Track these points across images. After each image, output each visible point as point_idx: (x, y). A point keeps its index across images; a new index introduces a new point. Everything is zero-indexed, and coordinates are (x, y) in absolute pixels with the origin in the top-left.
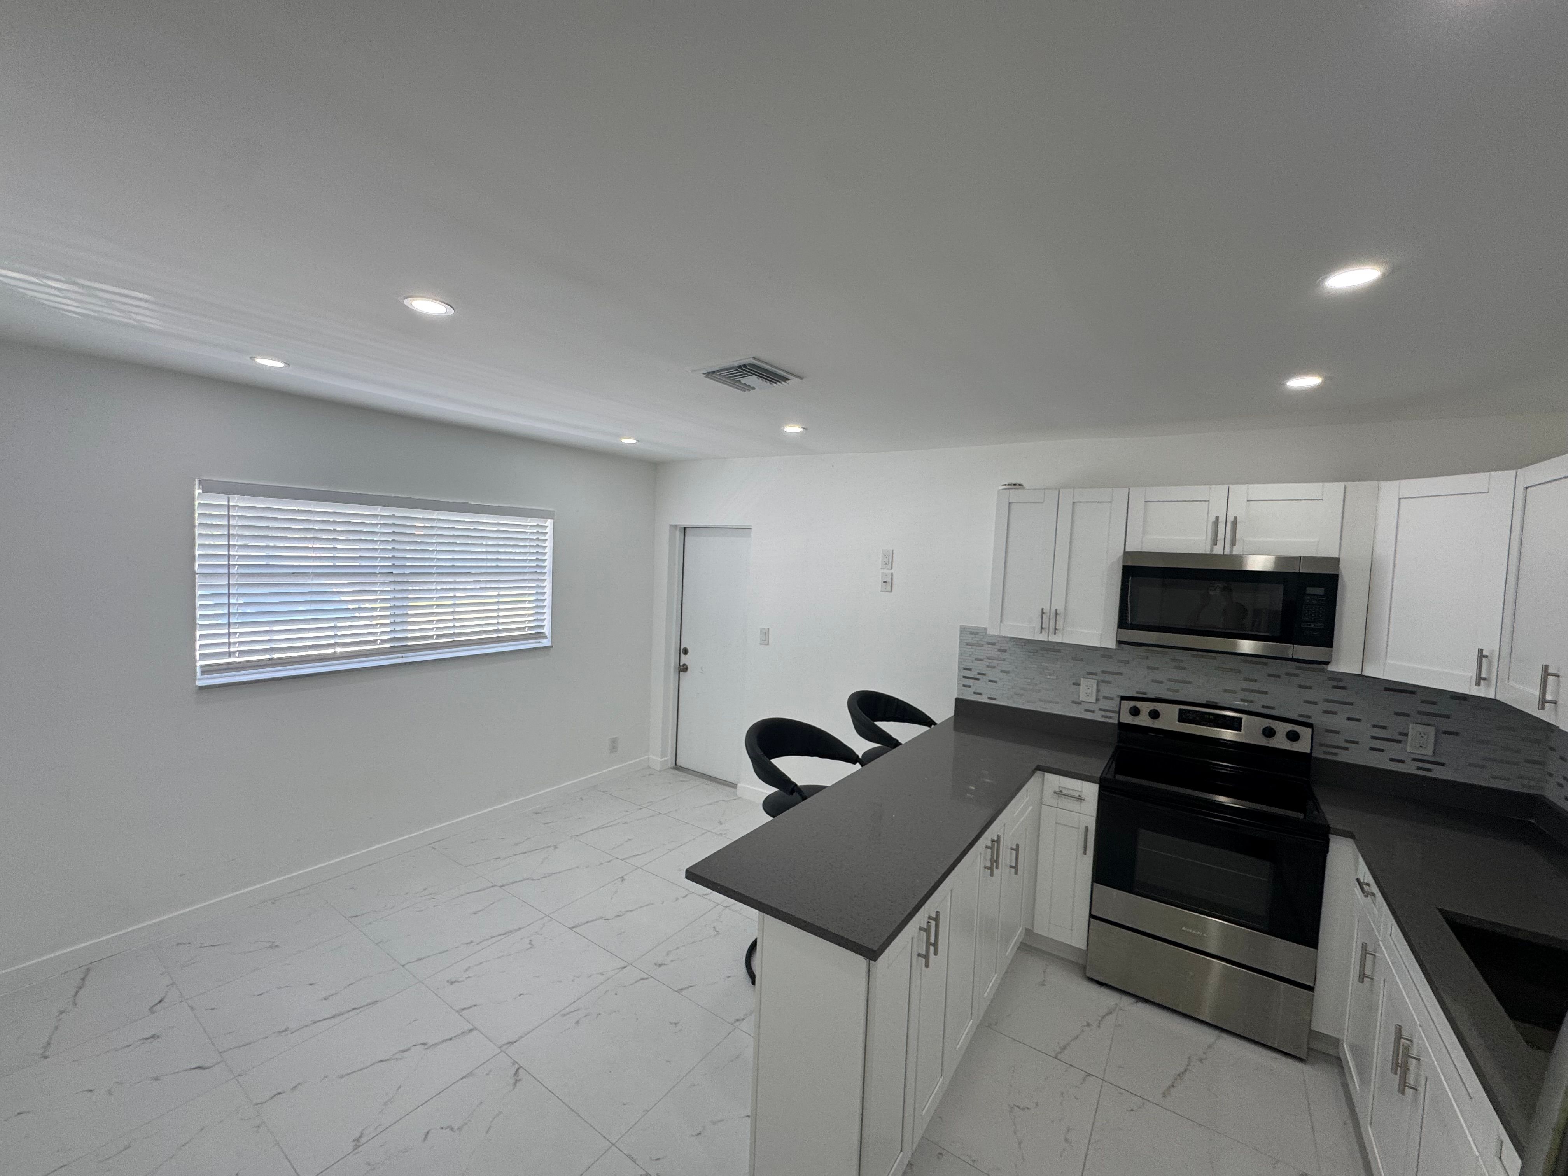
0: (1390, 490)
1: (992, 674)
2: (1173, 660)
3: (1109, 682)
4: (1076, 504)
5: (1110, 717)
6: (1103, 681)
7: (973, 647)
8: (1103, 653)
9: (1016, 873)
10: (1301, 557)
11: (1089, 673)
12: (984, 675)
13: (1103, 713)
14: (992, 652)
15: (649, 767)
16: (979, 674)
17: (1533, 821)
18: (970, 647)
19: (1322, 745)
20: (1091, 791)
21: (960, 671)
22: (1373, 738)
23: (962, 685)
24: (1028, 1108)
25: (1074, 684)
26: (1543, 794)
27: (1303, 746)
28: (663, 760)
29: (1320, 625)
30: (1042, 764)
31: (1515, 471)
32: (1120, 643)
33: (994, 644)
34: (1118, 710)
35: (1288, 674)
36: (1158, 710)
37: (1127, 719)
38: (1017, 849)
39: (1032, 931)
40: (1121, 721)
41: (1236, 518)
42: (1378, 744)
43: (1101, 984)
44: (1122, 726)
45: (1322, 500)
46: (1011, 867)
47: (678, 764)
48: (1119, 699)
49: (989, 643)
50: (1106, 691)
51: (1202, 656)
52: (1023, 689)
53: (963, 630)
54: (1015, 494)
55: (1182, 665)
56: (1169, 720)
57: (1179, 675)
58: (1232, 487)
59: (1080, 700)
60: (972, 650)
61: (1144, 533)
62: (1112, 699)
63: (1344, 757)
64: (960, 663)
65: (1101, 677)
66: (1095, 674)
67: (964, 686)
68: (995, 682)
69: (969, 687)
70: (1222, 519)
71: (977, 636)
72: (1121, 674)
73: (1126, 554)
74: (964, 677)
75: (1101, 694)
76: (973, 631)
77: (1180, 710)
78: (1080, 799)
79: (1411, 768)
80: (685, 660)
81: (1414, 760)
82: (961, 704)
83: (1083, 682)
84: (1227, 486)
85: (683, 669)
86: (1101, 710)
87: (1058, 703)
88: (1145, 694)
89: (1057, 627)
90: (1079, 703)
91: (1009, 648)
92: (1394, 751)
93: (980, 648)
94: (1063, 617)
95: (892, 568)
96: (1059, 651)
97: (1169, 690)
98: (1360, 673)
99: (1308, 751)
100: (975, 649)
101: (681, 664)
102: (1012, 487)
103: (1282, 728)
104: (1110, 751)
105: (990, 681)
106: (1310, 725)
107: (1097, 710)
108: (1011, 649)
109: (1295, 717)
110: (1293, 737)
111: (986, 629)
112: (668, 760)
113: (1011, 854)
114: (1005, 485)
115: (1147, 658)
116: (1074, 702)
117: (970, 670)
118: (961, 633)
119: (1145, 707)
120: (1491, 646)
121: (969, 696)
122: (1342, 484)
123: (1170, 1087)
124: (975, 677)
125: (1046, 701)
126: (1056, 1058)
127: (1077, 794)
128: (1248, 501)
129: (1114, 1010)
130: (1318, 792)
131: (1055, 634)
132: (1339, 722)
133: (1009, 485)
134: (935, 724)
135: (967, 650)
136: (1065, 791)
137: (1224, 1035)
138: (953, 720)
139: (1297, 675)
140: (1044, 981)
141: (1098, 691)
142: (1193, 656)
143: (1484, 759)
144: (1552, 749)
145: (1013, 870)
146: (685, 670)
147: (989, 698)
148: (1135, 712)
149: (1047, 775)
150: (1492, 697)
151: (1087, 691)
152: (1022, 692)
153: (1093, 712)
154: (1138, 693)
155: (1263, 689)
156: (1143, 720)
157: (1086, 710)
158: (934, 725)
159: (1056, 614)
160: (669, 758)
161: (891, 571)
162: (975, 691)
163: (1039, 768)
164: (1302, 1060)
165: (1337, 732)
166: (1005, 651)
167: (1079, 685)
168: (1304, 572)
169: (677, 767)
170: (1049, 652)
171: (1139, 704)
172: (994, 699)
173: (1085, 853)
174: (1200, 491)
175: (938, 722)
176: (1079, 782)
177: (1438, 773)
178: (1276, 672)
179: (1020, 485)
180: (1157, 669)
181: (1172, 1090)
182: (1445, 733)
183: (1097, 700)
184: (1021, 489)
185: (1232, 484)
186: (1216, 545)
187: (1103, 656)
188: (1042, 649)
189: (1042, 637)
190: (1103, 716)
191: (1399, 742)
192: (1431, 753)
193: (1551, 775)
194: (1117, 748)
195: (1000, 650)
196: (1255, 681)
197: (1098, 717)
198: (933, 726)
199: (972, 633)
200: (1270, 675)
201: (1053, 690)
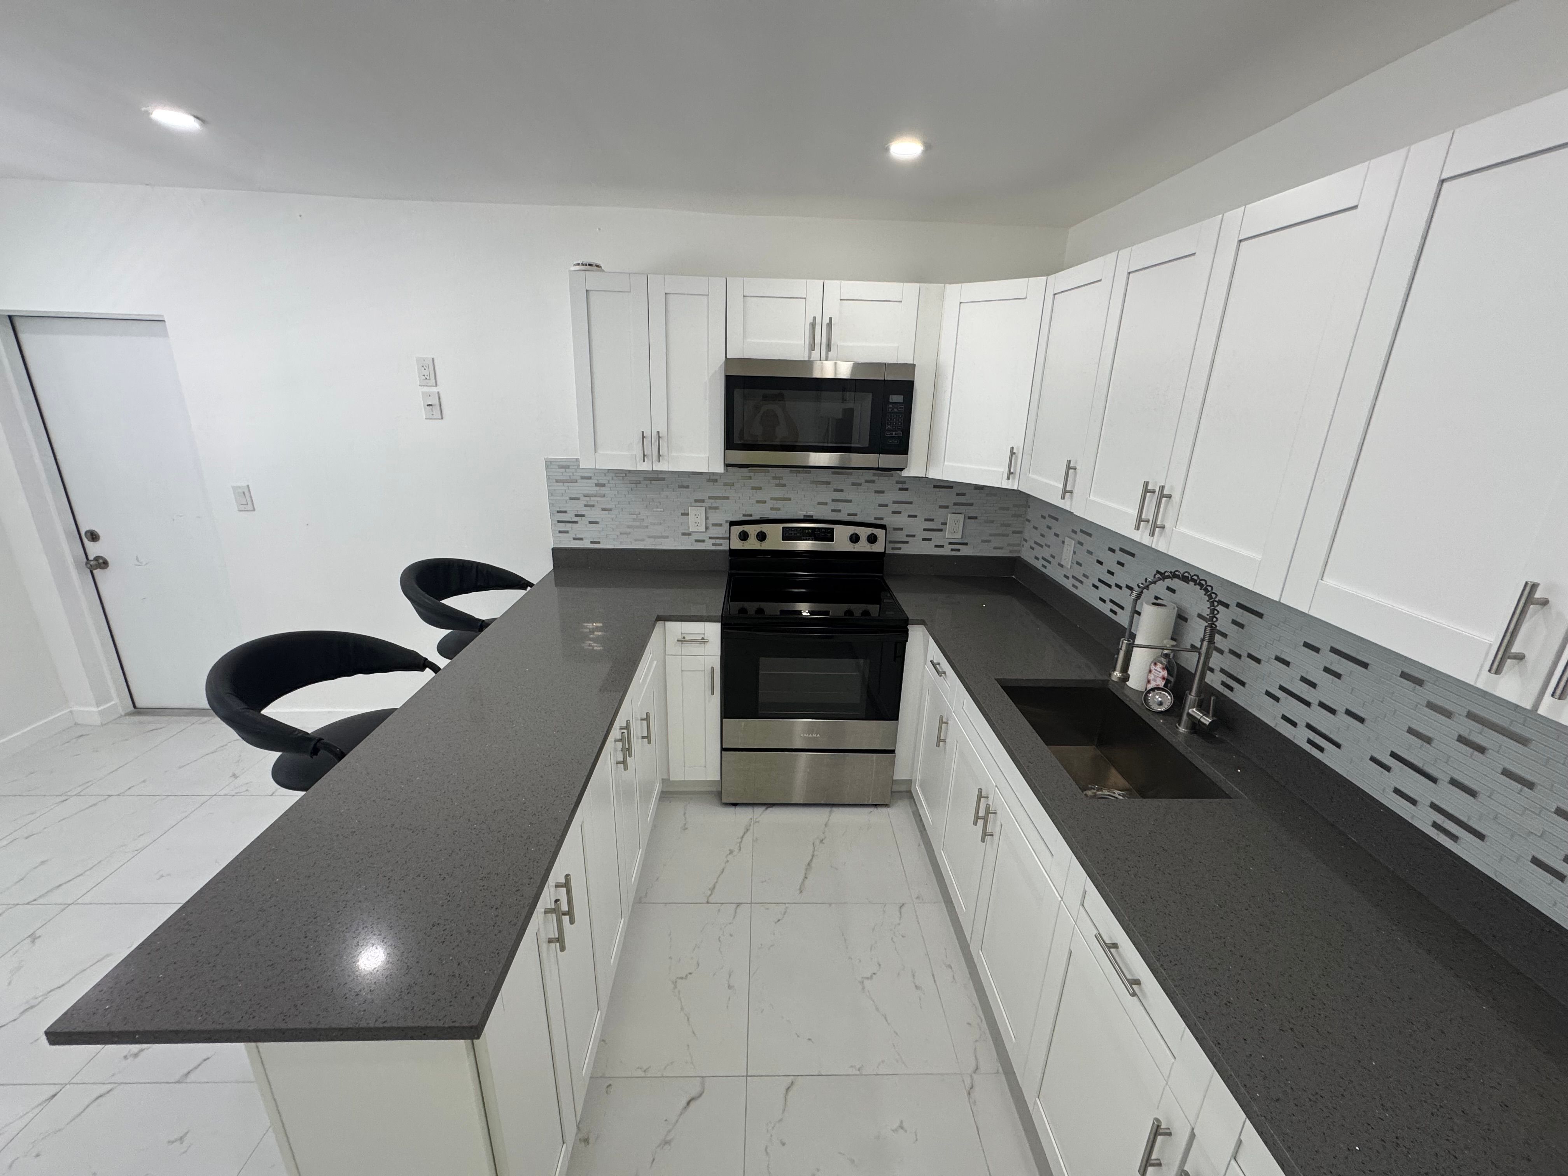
0: (954, 292)
1: (594, 514)
2: (775, 478)
3: (716, 508)
4: (668, 296)
5: (720, 545)
6: (711, 508)
7: (565, 484)
8: (712, 478)
9: (649, 742)
10: (885, 364)
11: (696, 501)
12: (583, 516)
13: (713, 541)
14: (588, 487)
15: (76, 724)
16: (576, 516)
17: (1014, 577)
18: (562, 484)
19: (891, 542)
20: (713, 631)
21: (552, 514)
22: (925, 530)
23: (558, 532)
24: (690, 974)
25: (682, 514)
26: (1020, 555)
27: (878, 547)
28: (102, 708)
29: (900, 433)
30: (661, 613)
31: (1046, 277)
32: (727, 465)
33: (590, 478)
34: (728, 536)
35: (867, 481)
36: (765, 531)
37: (737, 544)
38: (647, 719)
39: (669, 780)
40: (731, 548)
41: (831, 319)
42: (928, 535)
43: (735, 805)
44: (733, 552)
45: (901, 302)
46: (643, 738)
47: (138, 704)
48: (728, 524)
49: (583, 478)
50: (715, 517)
51: (799, 472)
52: (629, 527)
53: (549, 464)
54: (592, 277)
55: (782, 482)
56: (775, 541)
57: (779, 493)
58: (826, 282)
59: (690, 530)
60: (564, 488)
61: (744, 337)
62: (720, 525)
63: (906, 550)
64: (551, 505)
65: (708, 503)
66: (703, 501)
67: (560, 532)
68: (597, 523)
69: (567, 532)
70: (818, 321)
71: (567, 470)
72: (727, 498)
73: (728, 361)
74: (559, 522)
75: (710, 521)
76: (561, 464)
77: (783, 528)
78: (704, 641)
79: (946, 551)
80: (94, 550)
81: (950, 543)
82: (560, 556)
83: (691, 511)
84: (822, 281)
85: (102, 563)
86: (710, 538)
87: (667, 537)
88: (751, 515)
89: (661, 454)
90: (689, 534)
91: (608, 481)
92: (937, 538)
93: (573, 484)
94: (666, 440)
95: (436, 385)
96: (663, 479)
97: (772, 509)
98: (924, 476)
99: (883, 551)
100: (568, 486)
101: (91, 557)
102: (588, 267)
103: (864, 532)
104: (724, 581)
105: (590, 522)
106: (883, 527)
107: (707, 539)
108: (611, 482)
109: (871, 520)
110: (872, 539)
111: (577, 460)
112: (115, 704)
113: (641, 724)
114: (578, 264)
115: (750, 478)
116: (684, 534)
117: (565, 512)
118: (547, 467)
119: (753, 529)
120: (1018, 445)
121: (568, 543)
122: (917, 285)
123: (803, 880)
124: (573, 520)
125: (654, 537)
126: (708, 903)
127: (699, 638)
128: (841, 300)
129: (750, 825)
130: (891, 583)
131: (659, 461)
132: (901, 520)
133: (583, 265)
134: (531, 585)
135: (557, 488)
136: (687, 638)
137: (835, 809)
138: (553, 577)
139: (873, 482)
140: (685, 824)
141: (707, 518)
142: (791, 472)
143: (991, 535)
144: (1029, 521)
145: (646, 740)
146: (103, 565)
147: (592, 542)
148: (744, 536)
149: (668, 624)
150: (1016, 488)
151: (696, 520)
152: (629, 530)
153: (703, 541)
154: (744, 515)
155: (848, 498)
156: (752, 544)
157: (697, 541)
158: (531, 587)
159: (659, 437)
160: (118, 701)
161: (435, 390)
162: (575, 537)
163: (660, 618)
164: (886, 805)
165: (901, 529)
166: (604, 485)
167: (688, 514)
168: (889, 379)
169: (136, 710)
170: (653, 482)
171: (746, 528)
172: (599, 543)
173: (713, 694)
174: (798, 286)
175: (534, 581)
176: (701, 624)
177: (965, 551)
178: (858, 481)
179: (597, 266)
180: (760, 488)
181: (807, 882)
182: (970, 518)
183: (707, 528)
184: (598, 271)
185: (827, 279)
186: (814, 350)
187: (709, 480)
188: (645, 479)
189: (645, 467)
190: (713, 545)
191: (941, 530)
192: (960, 537)
193: (1026, 541)
194: (730, 576)
195: (597, 485)
196: (842, 491)
197: (708, 546)
198: (529, 588)
199: (561, 467)
200: (853, 484)
201: (661, 524)
